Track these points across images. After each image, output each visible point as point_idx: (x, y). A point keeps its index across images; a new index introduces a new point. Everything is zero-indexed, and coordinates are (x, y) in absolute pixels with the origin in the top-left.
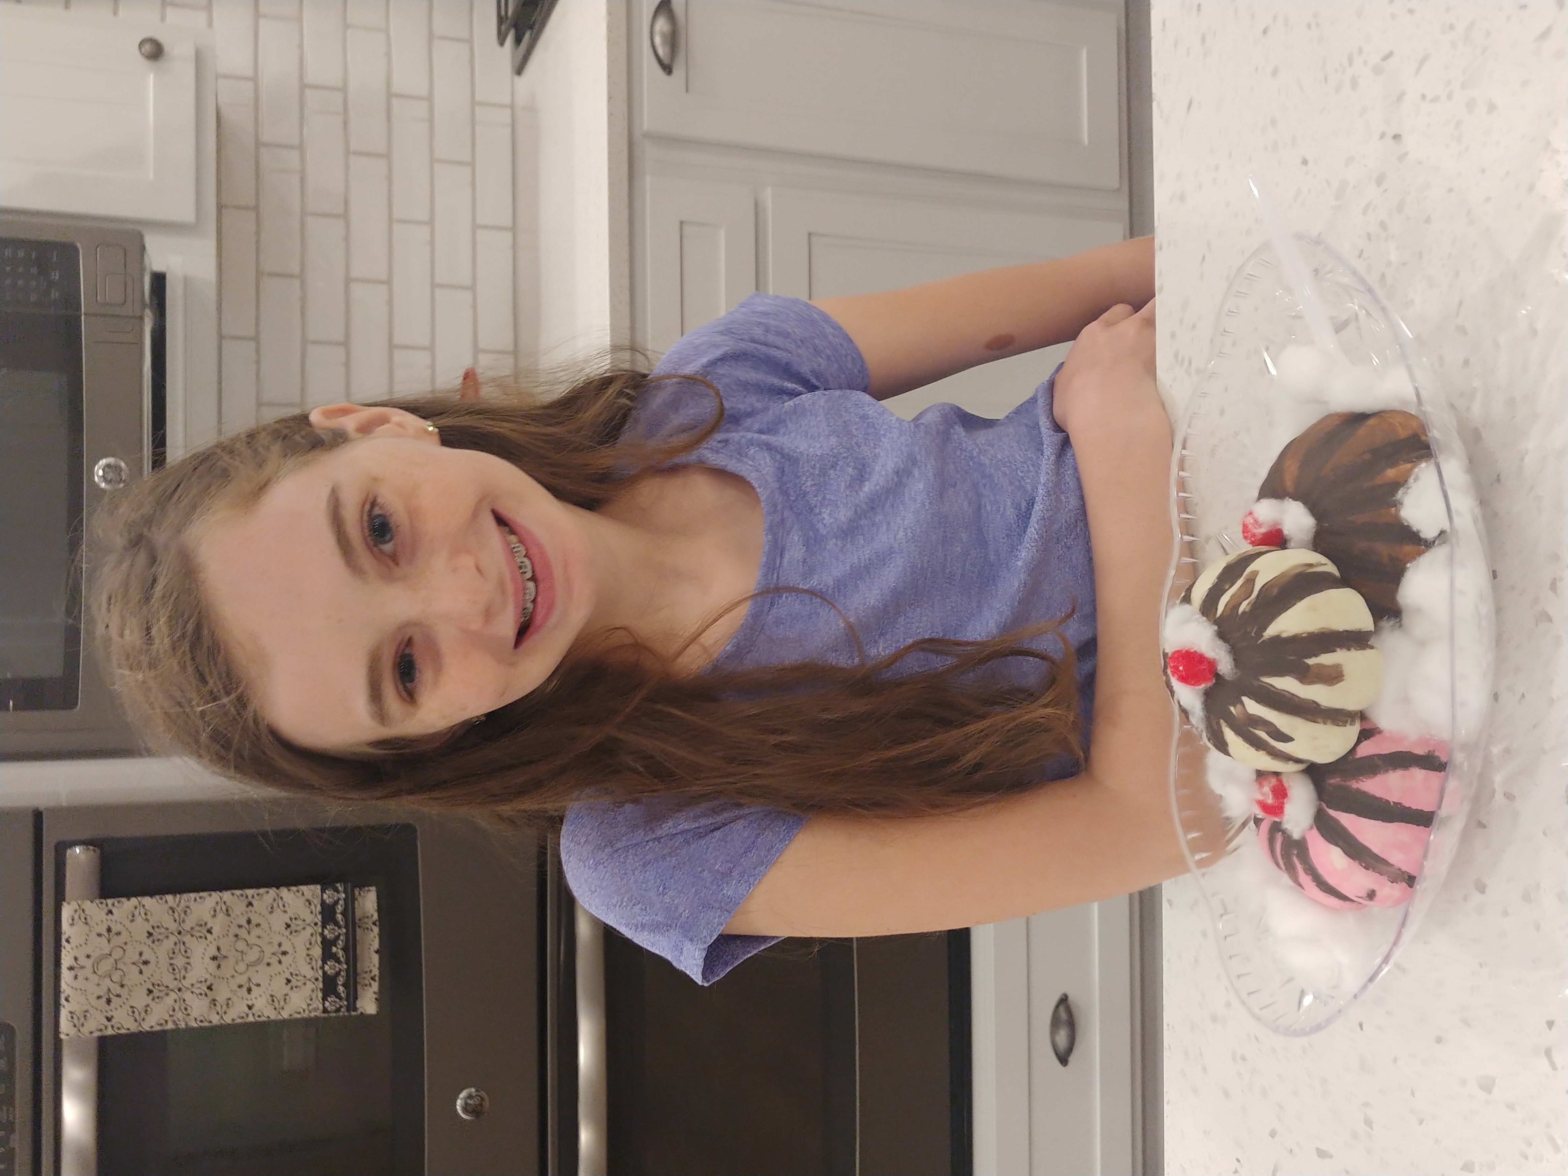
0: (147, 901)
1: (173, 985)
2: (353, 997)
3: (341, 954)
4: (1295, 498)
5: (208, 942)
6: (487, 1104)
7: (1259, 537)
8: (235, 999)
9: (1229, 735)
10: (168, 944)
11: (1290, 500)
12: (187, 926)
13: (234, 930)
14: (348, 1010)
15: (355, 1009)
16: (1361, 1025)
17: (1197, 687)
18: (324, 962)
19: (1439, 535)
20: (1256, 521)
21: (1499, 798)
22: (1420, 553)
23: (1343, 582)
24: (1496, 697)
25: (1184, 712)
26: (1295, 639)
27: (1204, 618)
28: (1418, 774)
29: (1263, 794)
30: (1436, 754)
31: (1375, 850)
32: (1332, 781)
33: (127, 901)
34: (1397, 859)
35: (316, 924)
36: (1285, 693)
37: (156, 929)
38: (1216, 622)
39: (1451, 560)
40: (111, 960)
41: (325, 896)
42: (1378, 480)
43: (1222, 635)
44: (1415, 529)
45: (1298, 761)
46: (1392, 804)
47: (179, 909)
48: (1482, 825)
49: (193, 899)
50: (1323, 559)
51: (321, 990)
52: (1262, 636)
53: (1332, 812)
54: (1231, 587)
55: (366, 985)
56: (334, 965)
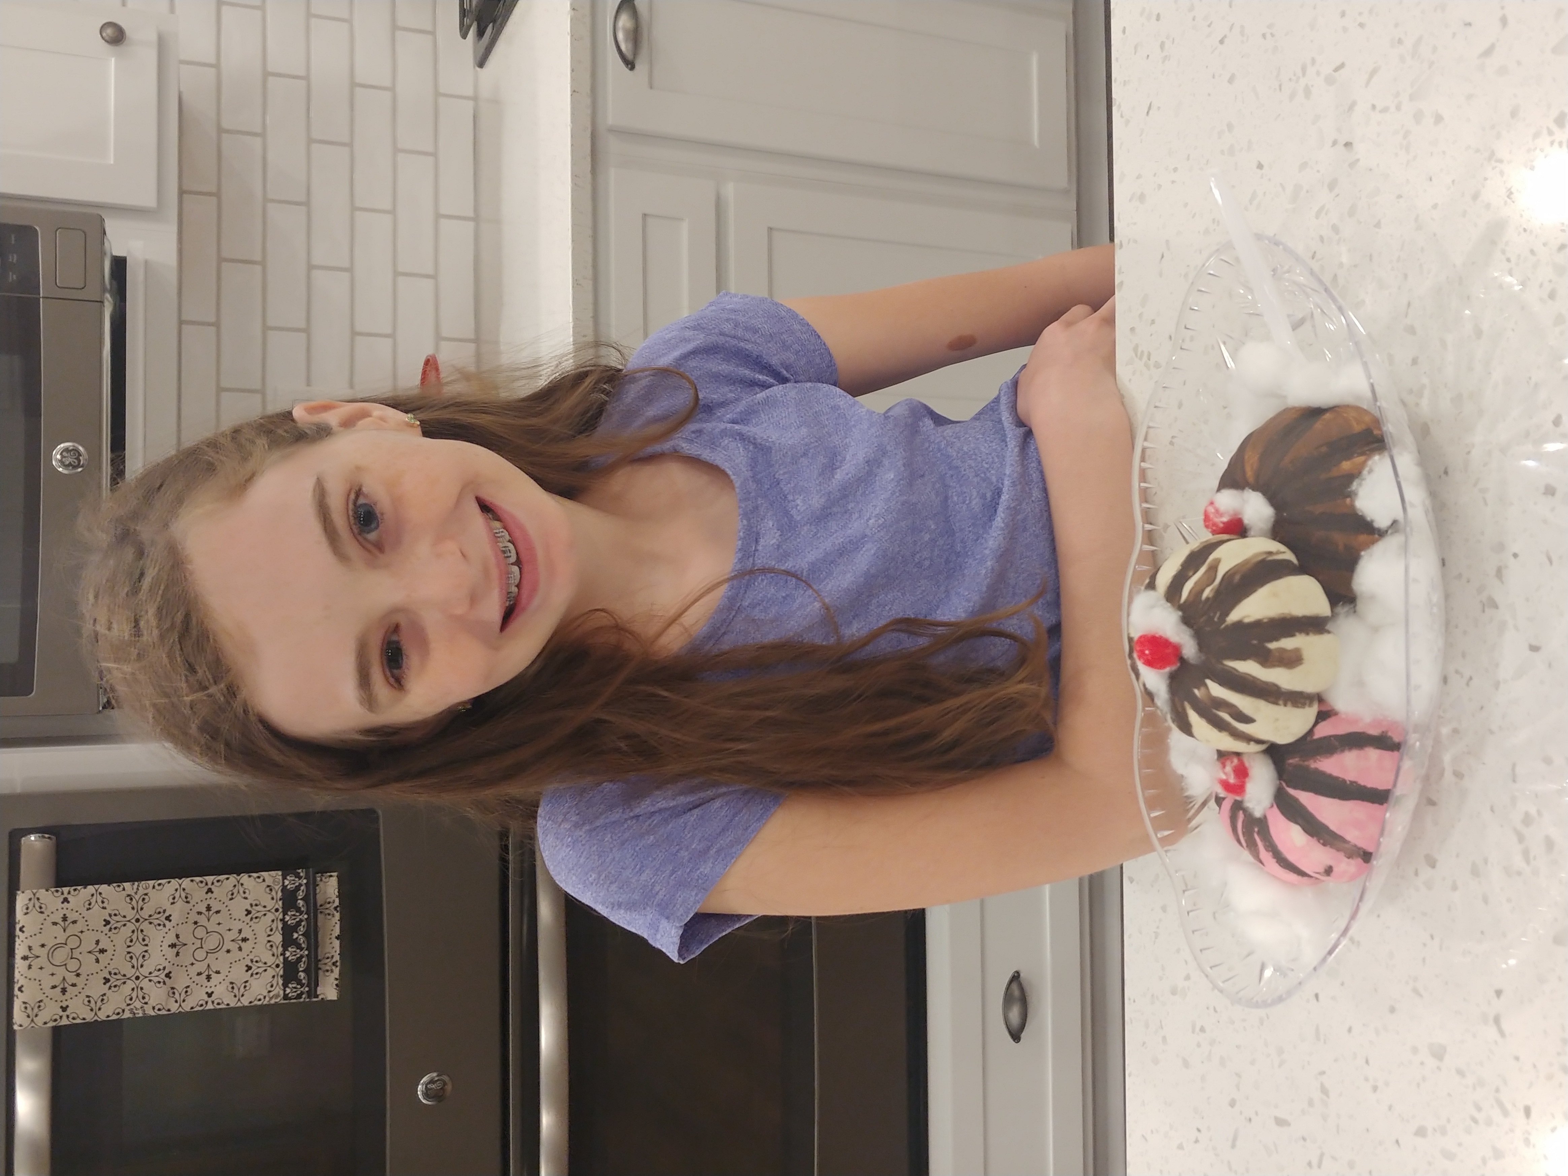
0: (104, 888)
1: (130, 972)
2: (314, 983)
3: (302, 940)
4: (1254, 489)
5: (166, 930)
6: (449, 1087)
7: (1221, 525)
8: (193, 986)
9: (1193, 717)
10: (126, 932)
11: (1250, 490)
12: (145, 914)
13: (194, 917)
14: (309, 996)
15: (317, 996)
16: (1317, 996)
17: (1161, 671)
18: (285, 947)
19: (1392, 524)
20: (1217, 511)
21: (1448, 775)
22: (1373, 542)
23: (1301, 569)
24: (1445, 680)
25: (1149, 695)
26: (1258, 624)
27: (1169, 604)
28: (1373, 754)
29: (1225, 774)
30: (1390, 734)
31: (1333, 827)
32: (1291, 761)
33: (83, 890)
34: (1353, 836)
35: (277, 911)
36: (1248, 676)
37: (113, 917)
38: (1180, 608)
39: (1405, 548)
40: (67, 948)
41: (287, 882)
42: (1335, 472)
43: (1186, 621)
44: (1369, 519)
45: (1259, 742)
46: (1348, 782)
47: (137, 897)
48: (1431, 803)
49: (151, 886)
50: (1282, 548)
51: (281, 976)
52: (1225, 621)
53: (1292, 791)
54: (1194, 574)
55: (327, 971)
56: (295, 951)
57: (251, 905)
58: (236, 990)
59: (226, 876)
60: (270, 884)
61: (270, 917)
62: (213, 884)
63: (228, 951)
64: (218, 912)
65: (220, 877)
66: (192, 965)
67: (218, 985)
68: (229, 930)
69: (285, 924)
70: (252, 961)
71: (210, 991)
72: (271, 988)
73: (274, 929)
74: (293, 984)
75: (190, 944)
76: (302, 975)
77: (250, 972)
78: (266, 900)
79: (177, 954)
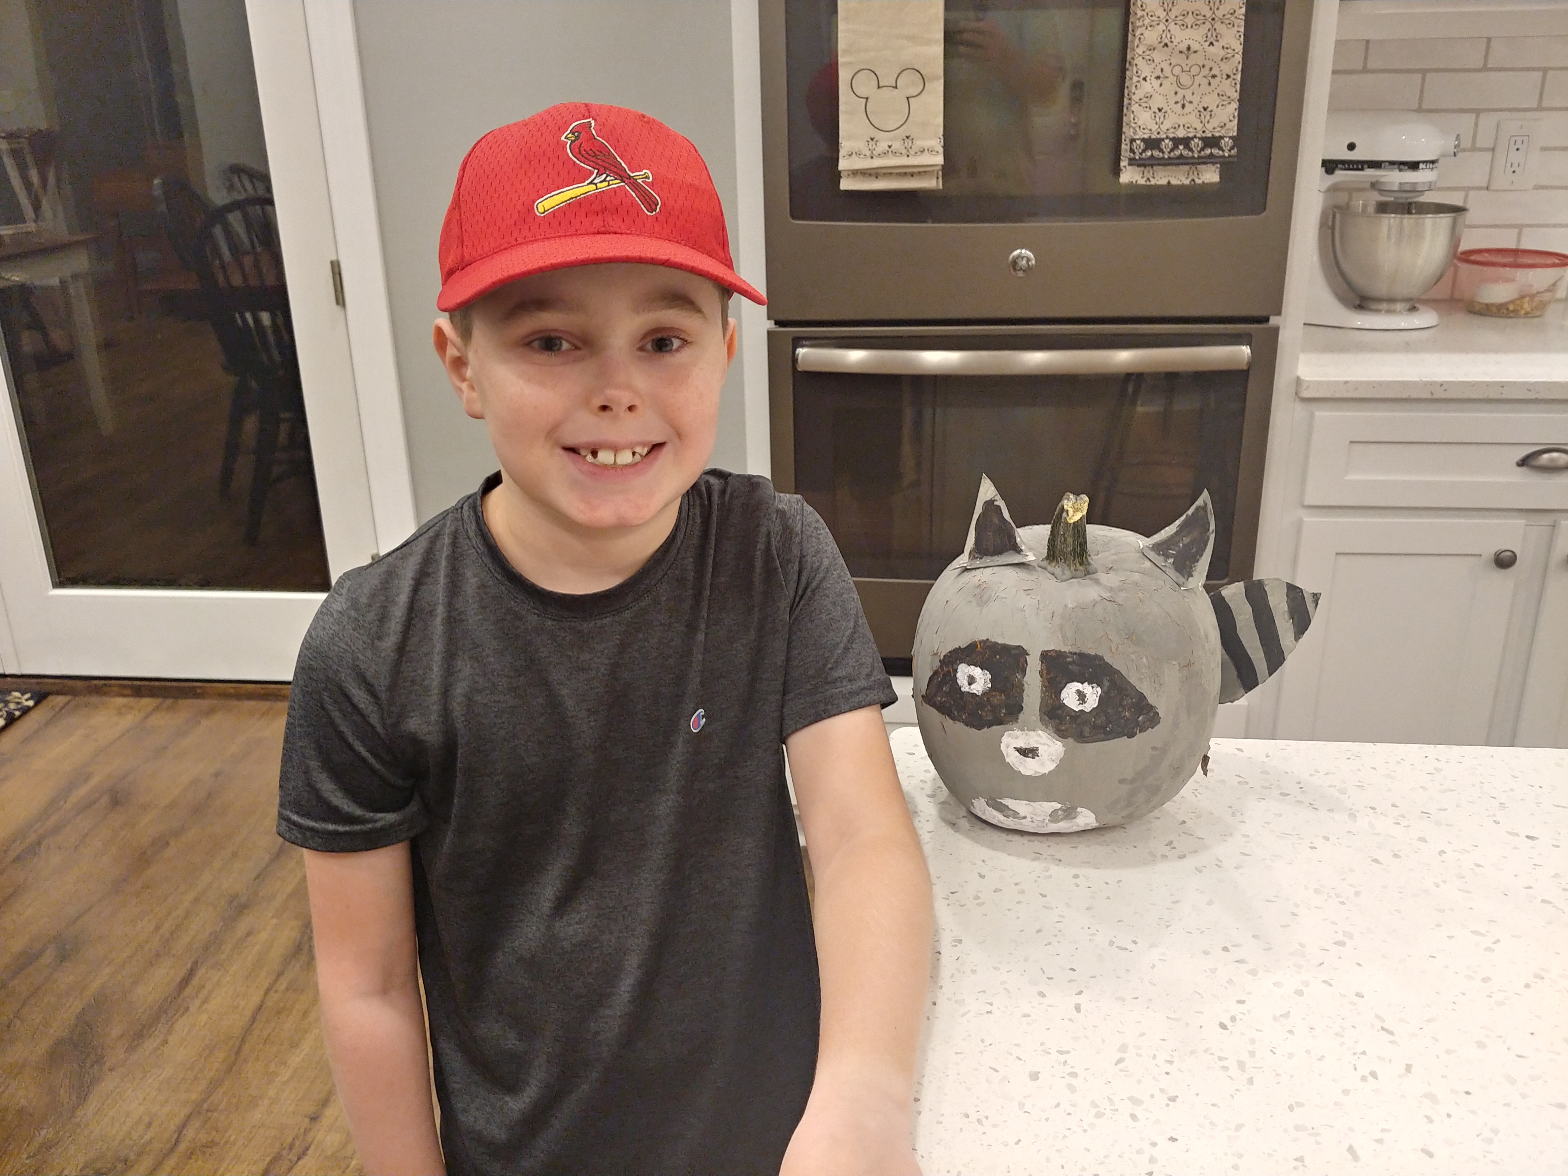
1: (1172, 15)
2: (1139, 163)
3: (1177, 153)
5: (1202, 43)
8: (1154, 65)
10: (1205, 10)
12: (1217, 25)
13: (1209, 64)
18: (1172, 139)
35: (1204, 132)
41: (1227, 139)
47: (1233, 18)
49: (1239, 30)
51: (1150, 136)
55: (1143, 174)
56: (1168, 147)
57: (1211, 111)
58: (1145, 100)
59: (1238, 90)
60: (1226, 127)
61: (1199, 126)
62: (1234, 79)
63: (1176, 93)
64: (1210, 84)
65: (1238, 86)
66: (1170, 64)
67: (1151, 86)
68: (1193, 94)
69: (1192, 139)
70: (1166, 112)
71: (1148, 79)
72: (1142, 127)
73: (1189, 130)
74: (1142, 146)
75: (1187, 62)
76: (1149, 153)
77: (1157, 111)
78: (1214, 123)
79: (1181, 52)
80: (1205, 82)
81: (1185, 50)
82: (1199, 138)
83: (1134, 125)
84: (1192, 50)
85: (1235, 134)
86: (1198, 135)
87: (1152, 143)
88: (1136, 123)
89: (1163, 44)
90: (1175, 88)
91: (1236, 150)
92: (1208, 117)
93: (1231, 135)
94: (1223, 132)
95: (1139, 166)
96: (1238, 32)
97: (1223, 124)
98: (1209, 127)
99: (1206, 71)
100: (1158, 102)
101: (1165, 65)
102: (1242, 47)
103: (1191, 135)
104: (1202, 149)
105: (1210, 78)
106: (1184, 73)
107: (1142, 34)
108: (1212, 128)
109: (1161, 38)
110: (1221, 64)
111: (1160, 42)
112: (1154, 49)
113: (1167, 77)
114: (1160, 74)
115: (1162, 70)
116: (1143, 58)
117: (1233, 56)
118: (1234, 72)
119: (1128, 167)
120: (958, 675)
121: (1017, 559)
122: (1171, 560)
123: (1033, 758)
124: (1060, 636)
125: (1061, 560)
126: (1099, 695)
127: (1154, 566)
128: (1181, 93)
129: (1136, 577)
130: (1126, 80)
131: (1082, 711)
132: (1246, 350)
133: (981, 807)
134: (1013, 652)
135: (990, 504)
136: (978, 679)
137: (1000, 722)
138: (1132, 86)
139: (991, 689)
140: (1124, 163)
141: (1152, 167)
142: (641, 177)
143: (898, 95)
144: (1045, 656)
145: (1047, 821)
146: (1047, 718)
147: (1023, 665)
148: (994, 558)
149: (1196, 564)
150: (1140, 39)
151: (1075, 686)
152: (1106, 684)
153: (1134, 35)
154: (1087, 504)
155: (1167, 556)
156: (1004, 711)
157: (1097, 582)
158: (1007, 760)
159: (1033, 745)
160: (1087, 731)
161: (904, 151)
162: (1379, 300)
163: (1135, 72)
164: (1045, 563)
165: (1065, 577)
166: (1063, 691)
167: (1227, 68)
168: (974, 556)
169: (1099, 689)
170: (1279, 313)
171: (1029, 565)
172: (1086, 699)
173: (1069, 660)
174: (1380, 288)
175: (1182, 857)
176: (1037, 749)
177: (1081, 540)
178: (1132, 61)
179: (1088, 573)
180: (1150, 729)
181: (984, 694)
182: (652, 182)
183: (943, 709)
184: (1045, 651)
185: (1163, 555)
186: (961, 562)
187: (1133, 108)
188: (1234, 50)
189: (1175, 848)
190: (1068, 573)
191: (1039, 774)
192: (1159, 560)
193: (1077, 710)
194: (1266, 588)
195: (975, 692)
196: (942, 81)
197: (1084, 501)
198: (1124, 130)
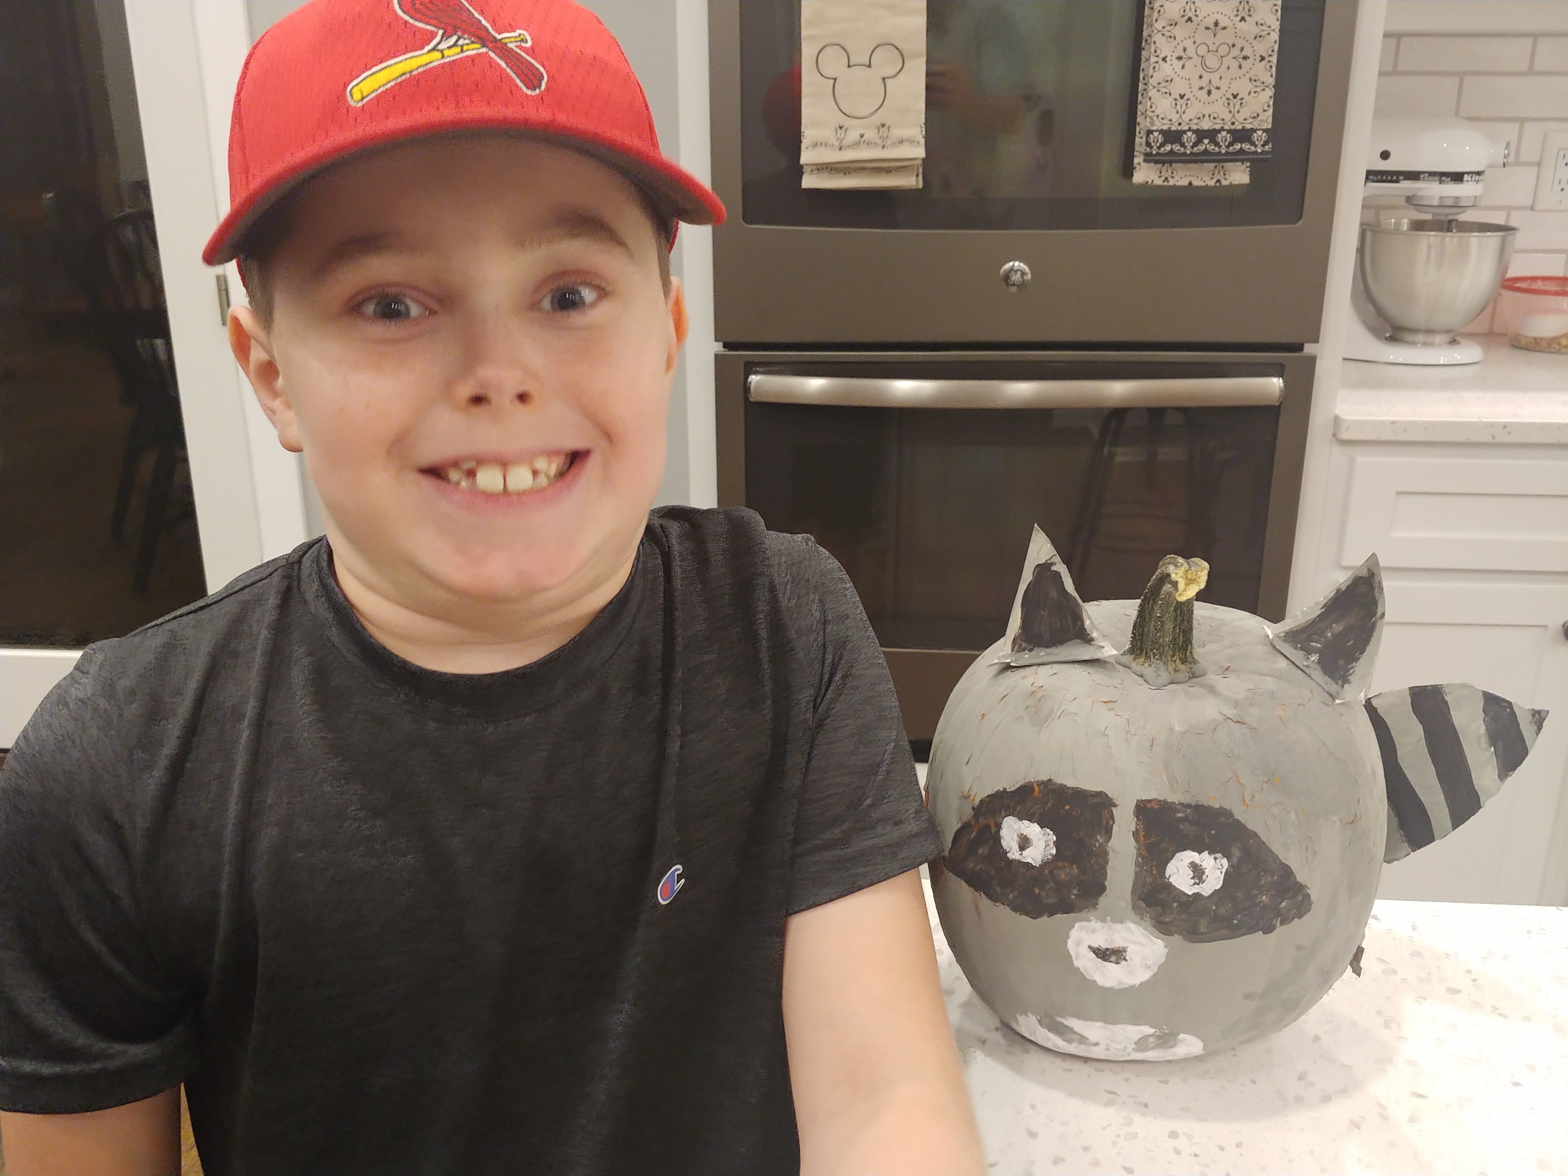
2: (1156, 159)
8: (1175, 43)
13: (1240, 44)
14: (1146, 155)
18: (1196, 132)
35: (1233, 124)
41: (1260, 133)
51: (1170, 128)
56: (1191, 141)
57: (1242, 99)
58: (1164, 84)
59: (1274, 75)
60: (1260, 117)
61: (1228, 117)
62: (1269, 62)
63: (1201, 77)
64: (1240, 67)
65: (1274, 70)
66: (1195, 42)
67: (1171, 68)
68: (1221, 78)
69: (1219, 131)
70: (1188, 99)
71: (1167, 59)
72: (1160, 117)
73: (1215, 121)
74: (1161, 139)
75: (1215, 40)
76: (1168, 148)
77: (1178, 98)
78: (1245, 113)
79: (1207, 28)
80: (1234, 64)
81: (1212, 26)
82: (1227, 130)
83: (1151, 114)
84: (1221, 25)
85: (1270, 127)
86: (1226, 127)
87: (1172, 136)
88: (1153, 112)
89: (1186, 18)
90: (1200, 70)
91: (1270, 145)
92: (1238, 107)
93: (1265, 127)
94: (1255, 125)
95: (1156, 162)
96: (1275, 5)
97: (1255, 115)
98: (1240, 117)
99: (1235, 52)
100: (1179, 87)
101: (1188, 44)
102: (1279, 23)
103: (1217, 127)
104: (1231, 144)
105: (1241, 60)
106: (1210, 53)
107: (1162, 6)
108: (1242, 119)
109: (1184, 11)
110: (1255, 43)
111: (1183, 16)
112: (1176, 24)
113: (1190, 58)
114: (1182, 54)
115: (1185, 49)
116: (1163, 35)
117: (1269, 34)
118: (1270, 52)
119: (1142, 163)
120: (1004, 832)
121: (1086, 653)
122: (1315, 657)
123: (1117, 963)
124: (1164, 777)
125: (1154, 655)
126: (1224, 871)
127: (1293, 667)
128: (1207, 77)
129: (1270, 683)
130: (1142, 62)
131: (1197, 895)
132: (1276, 383)
133: (1028, 1025)
134: (1091, 801)
135: (1043, 569)
136: (1034, 841)
137: (1068, 908)
138: (1149, 68)
139: (1057, 857)
140: (1138, 159)
141: (1171, 165)
142: (513, 40)
143: (874, 75)
144: (1142, 809)
145: (1130, 1050)
146: (1144, 905)
147: (1107, 823)
148: (1049, 650)
149: (1354, 664)
150: (1159, 11)
151: (1188, 857)
152: (1236, 853)
153: (1152, 8)
154: (1206, 572)
155: (1308, 651)
156: (1076, 892)
157: (1212, 690)
158: (1076, 963)
159: (1118, 943)
160: (1203, 925)
161: (879, 142)
162: (1415, 331)
163: (1153, 51)
164: (1128, 659)
165: (1161, 681)
166: (1169, 865)
167: (1262, 48)
168: (1020, 646)
169: (1225, 862)
170: (1316, 340)
171: (1105, 662)
172: (1204, 877)
173: (1179, 815)
174: (1417, 316)
175: (1326, 1099)
176: (1124, 950)
177: (1185, 626)
178: (1149, 39)
179: (1193, 676)
180: (1296, 919)
181: (1045, 864)
182: (532, 47)
183: (977, 883)
184: (1141, 801)
185: (1301, 649)
186: (1001, 654)
187: (1150, 94)
188: (1269, 27)
189: (1312, 1084)
190: (1165, 676)
191: (1126, 986)
192: (1298, 656)
193: (1190, 893)
194: (1446, 699)
195: (1029, 860)
196: (924, 59)
197: (1201, 570)
198: (1138, 120)
